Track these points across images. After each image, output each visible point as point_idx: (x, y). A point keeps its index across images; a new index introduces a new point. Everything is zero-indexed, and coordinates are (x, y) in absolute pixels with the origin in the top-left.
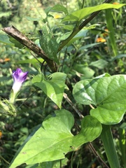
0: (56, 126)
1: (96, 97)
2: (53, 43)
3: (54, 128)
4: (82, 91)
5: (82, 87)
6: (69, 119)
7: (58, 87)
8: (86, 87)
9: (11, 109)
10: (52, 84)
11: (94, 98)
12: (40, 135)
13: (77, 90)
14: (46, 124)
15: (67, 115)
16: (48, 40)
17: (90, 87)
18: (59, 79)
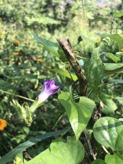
0: (63, 154)
1: (117, 142)
2: (99, 70)
3: (60, 156)
4: (104, 128)
5: (106, 124)
6: (79, 152)
7: (83, 115)
8: (110, 126)
9: (28, 118)
10: (78, 108)
11: (114, 142)
12: (43, 158)
13: (99, 125)
14: (54, 147)
15: (79, 147)
16: (95, 65)
17: (114, 128)
18: (87, 106)
